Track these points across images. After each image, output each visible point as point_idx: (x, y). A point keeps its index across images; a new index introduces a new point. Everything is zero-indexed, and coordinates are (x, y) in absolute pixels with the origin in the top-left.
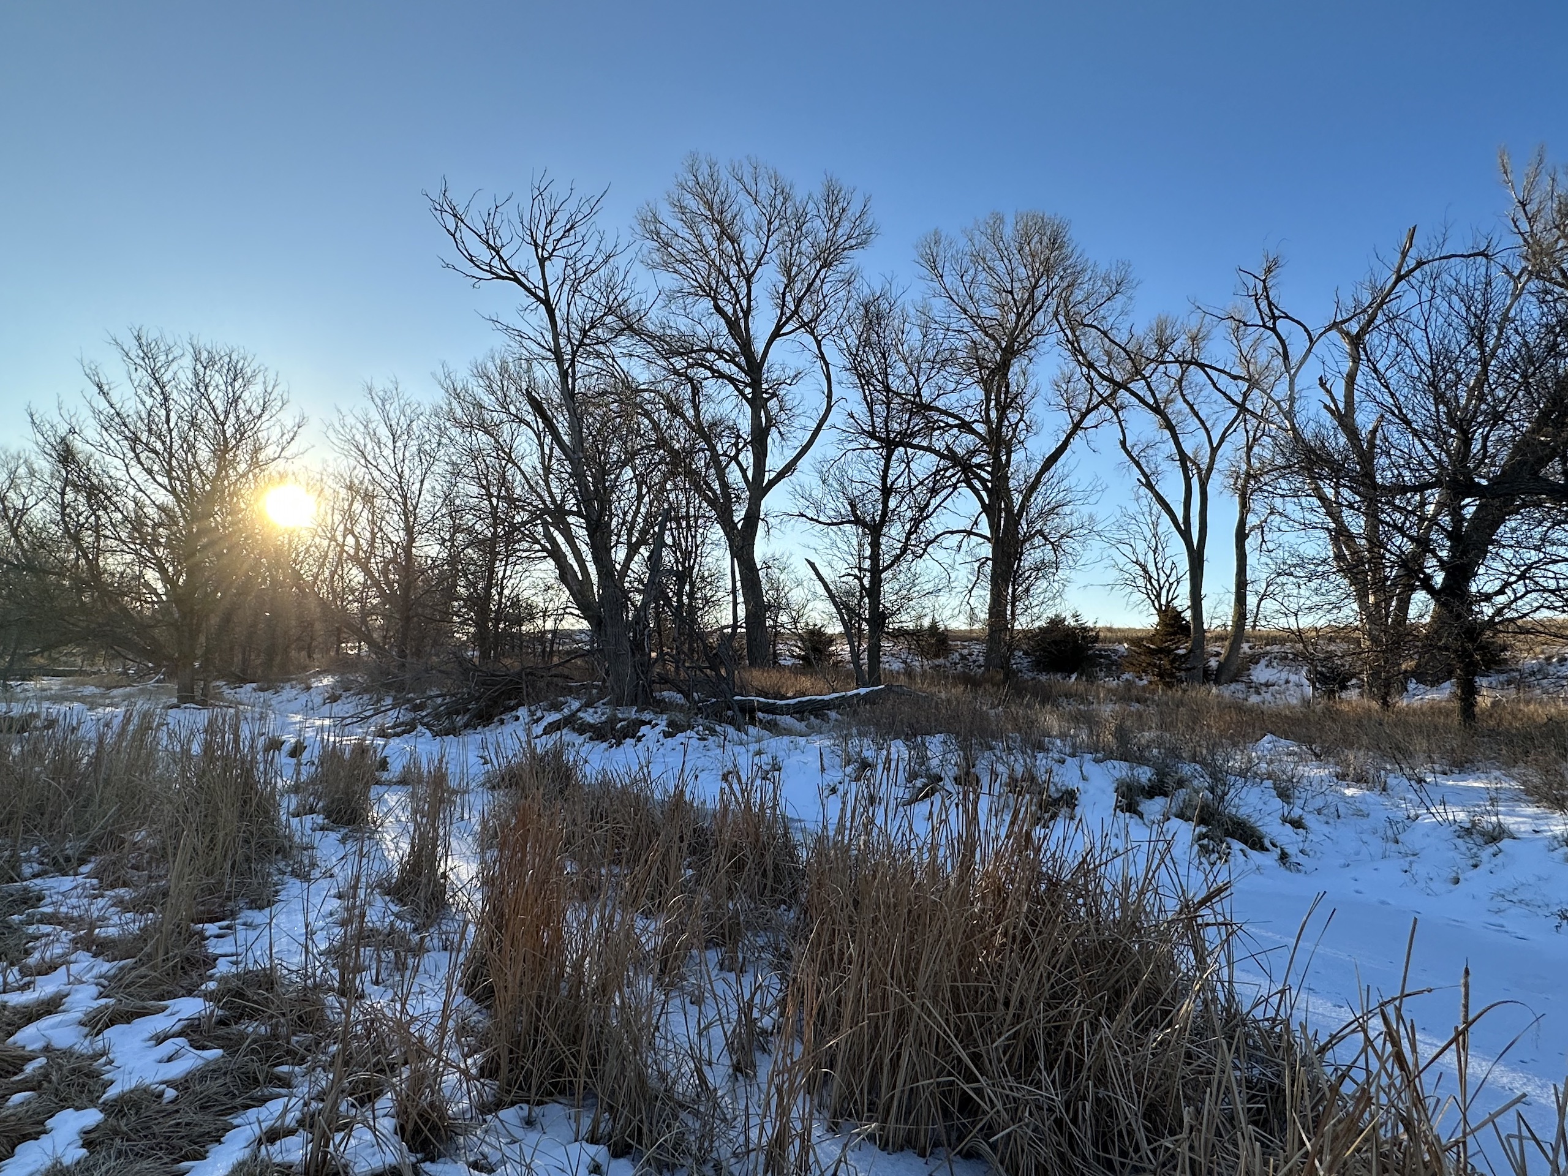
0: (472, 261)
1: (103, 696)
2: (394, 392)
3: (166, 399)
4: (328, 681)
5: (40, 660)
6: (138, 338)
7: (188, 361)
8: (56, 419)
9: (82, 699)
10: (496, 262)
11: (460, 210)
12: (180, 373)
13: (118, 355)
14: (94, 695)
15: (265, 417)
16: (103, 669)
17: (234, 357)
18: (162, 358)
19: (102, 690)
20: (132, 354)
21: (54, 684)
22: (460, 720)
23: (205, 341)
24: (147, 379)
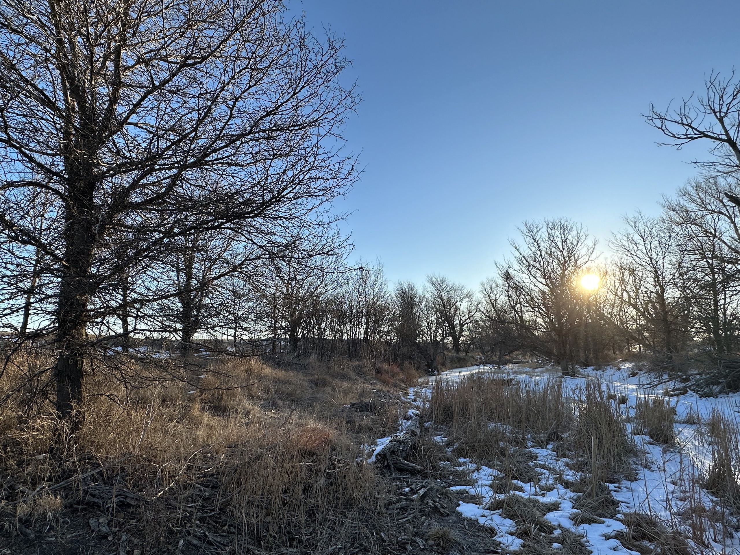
0: (675, 137)
1: (533, 372)
2: (640, 217)
3: (539, 247)
4: (628, 365)
5: (507, 357)
6: (526, 225)
7: (544, 229)
8: (504, 264)
9: (526, 373)
10: (690, 131)
11: (663, 115)
12: (543, 234)
13: (521, 233)
14: (529, 372)
15: (579, 244)
16: (530, 360)
17: (563, 222)
18: (535, 230)
19: (531, 369)
20: (525, 232)
21: (515, 367)
22: (716, 389)
23: (550, 219)
24: (532, 240)
